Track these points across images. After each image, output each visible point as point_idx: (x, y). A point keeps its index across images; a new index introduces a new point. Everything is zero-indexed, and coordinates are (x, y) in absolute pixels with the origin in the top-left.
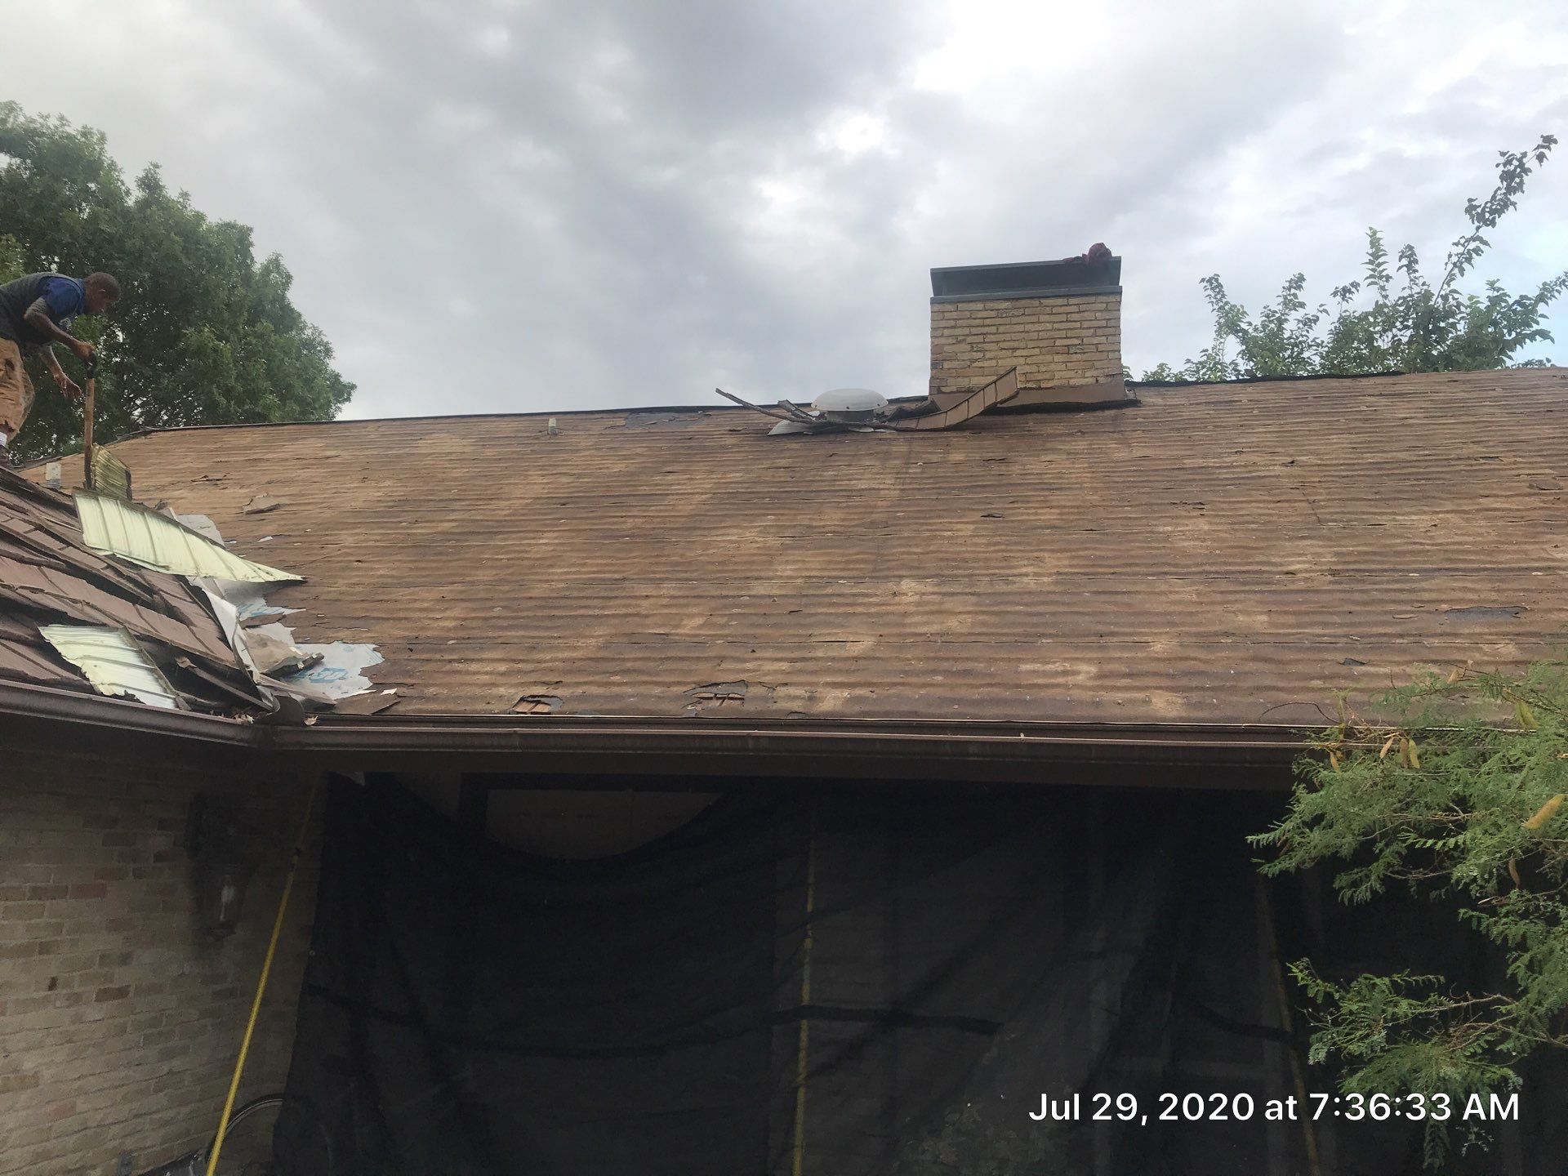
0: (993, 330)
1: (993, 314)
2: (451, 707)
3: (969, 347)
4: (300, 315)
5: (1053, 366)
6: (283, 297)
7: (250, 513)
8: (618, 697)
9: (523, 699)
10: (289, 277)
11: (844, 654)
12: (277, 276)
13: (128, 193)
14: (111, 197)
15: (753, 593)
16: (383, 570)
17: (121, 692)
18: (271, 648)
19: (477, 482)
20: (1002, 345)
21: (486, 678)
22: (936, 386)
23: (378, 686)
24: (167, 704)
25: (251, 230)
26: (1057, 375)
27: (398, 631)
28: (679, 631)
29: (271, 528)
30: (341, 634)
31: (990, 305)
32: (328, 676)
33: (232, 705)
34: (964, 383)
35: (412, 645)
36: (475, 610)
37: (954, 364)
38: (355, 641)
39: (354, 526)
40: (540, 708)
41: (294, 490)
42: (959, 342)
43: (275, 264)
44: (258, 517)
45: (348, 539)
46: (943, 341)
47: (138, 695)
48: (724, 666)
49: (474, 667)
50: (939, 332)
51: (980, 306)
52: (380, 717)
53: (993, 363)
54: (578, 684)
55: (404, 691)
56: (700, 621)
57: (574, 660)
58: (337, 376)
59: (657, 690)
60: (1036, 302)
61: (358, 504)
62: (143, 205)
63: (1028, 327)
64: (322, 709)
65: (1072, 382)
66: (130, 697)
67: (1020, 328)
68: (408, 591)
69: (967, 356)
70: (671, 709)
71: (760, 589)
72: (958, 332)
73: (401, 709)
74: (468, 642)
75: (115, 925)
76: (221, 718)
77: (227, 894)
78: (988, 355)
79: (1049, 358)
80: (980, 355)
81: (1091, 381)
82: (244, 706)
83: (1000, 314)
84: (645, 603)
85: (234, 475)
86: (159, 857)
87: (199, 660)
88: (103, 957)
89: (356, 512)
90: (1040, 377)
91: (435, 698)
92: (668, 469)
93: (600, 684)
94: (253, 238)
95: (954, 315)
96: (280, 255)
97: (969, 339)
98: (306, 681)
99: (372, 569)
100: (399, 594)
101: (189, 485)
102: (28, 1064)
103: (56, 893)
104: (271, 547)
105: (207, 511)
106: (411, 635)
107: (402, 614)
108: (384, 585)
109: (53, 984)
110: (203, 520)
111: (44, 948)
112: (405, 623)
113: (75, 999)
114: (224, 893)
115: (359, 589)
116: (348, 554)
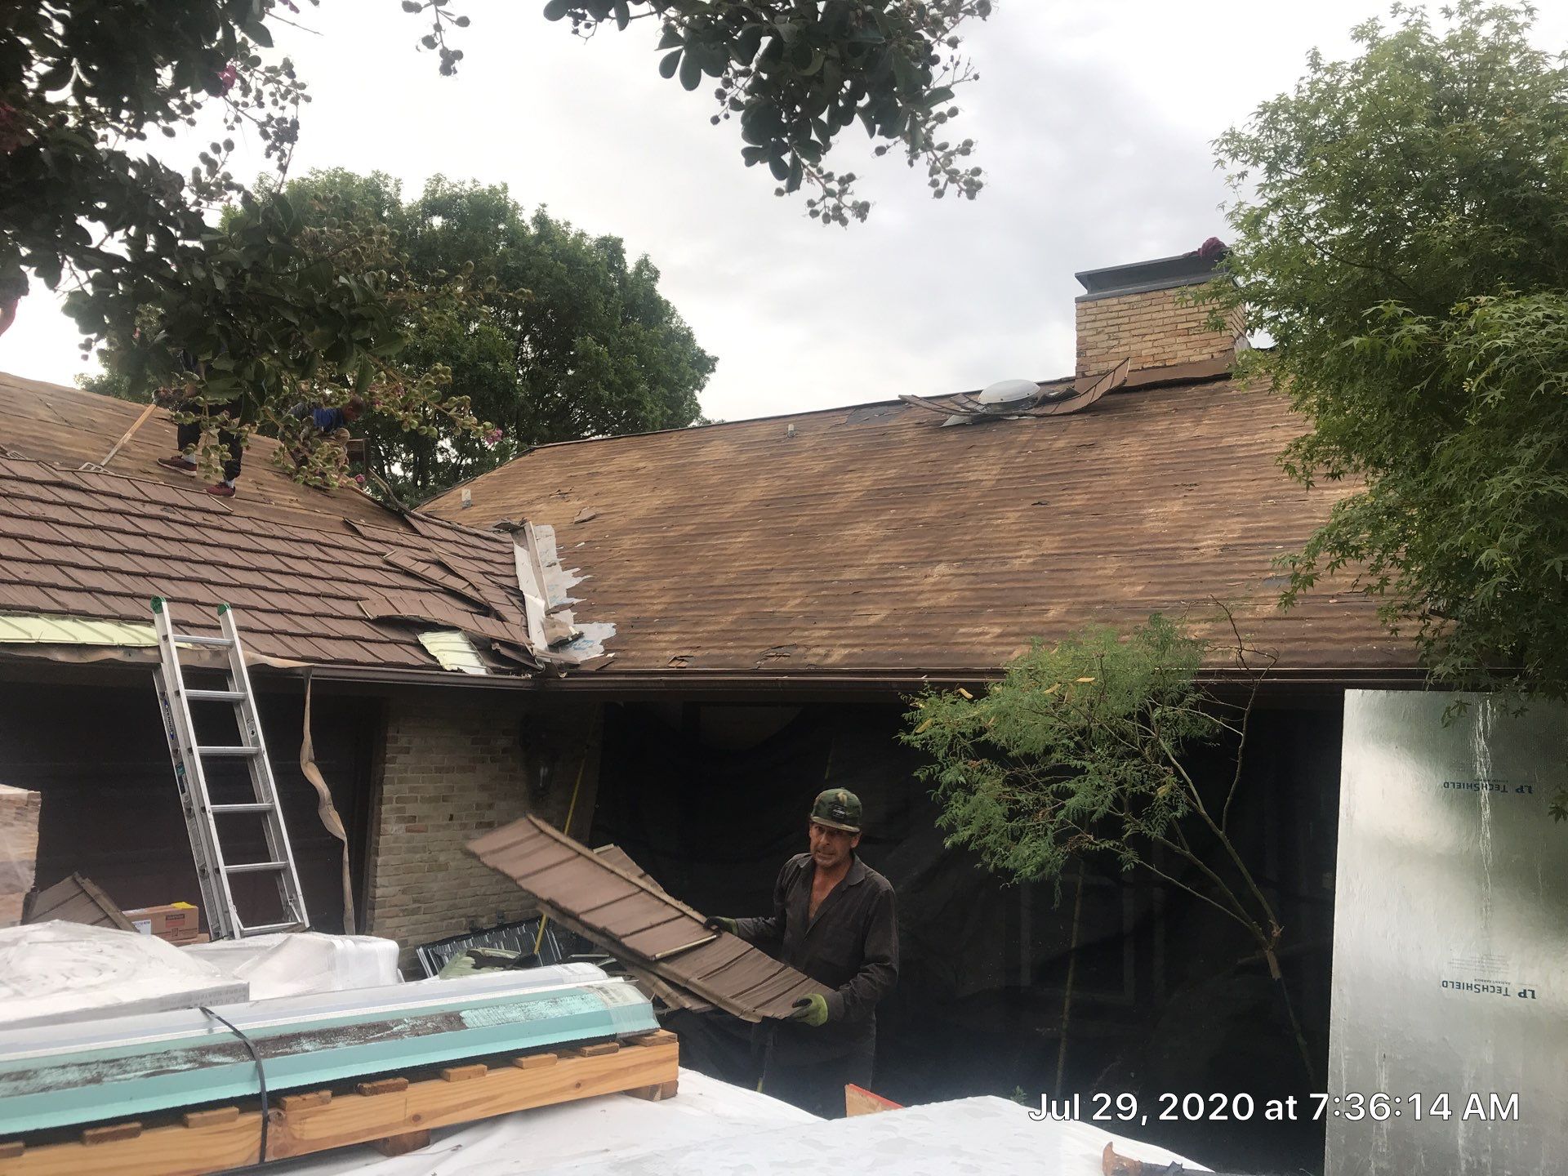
0: (1126, 320)
1: (1126, 307)
2: (638, 664)
3: (1106, 337)
4: (668, 303)
5: (1175, 347)
6: (653, 290)
7: (577, 523)
8: (725, 656)
9: (675, 659)
10: (657, 272)
11: (865, 624)
12: (647, 272)
13: (527, 228)
14: (515, 234)
15: (842, 578)
16: (638, 567)
17: (455, 668)
18: (557, 629)
19: (721, 488)
20: (1133, 332)
21: (663, 645)
22: (1082, 372)
23: (607, 651)
24: (482, 672)
25: (621, 240)
26: (1180, 354)
27: (629, 613)
28: (783, 609)
29: (585, 535)
30: (599, 617)
31: (1123, 299)
32: (584, 645)
33: (520, 668)
34: (1103, 367)
35: (635, 623)
36: (678, 596)
37: (1095, 352)
38: (605, 622)
39: (634, 531)
40: (683, 664)
41: (609, 501)
42: (1098, 333)
43: (644, 264)
44: (581, 525)
45: (627, 542)
46: (1085, 333)
47: (464, 669)
48: (794, 634)
49: (661, 637)
50: (1082, 327)
51: (1115, 301)
52: (601, 672)
53: (1127, 348)
54: (708, 648)
55: (619, 654)
56: (798, 601)
57: (714, 632)
58: (703, 352)
59: (748, 651)
60: (1161, 294)
61: (642, 512)
62: (539, 238)
63: (1154, 315)
64: (572, 668)
65: (1192, 359)
66: (461, 671)
67: (1148, 317)
68: (646, 583)
69: (1105, 344)
70: (749, 664)
71: (848, 574)
72: (1098, 324)
73: (614, 667)
74: (665, 620)
75: (483, 788)
76: (514, 677)
77: (543, 772)
78: (1123, 342)
79: (1172, 340)
80: (1116, 342)
81: (1208, 357)
82: (527, 669)
83: (1131, 307)
84: (773, 588)
85: (577, 488)
86: (505, 751)
87: (506, 644)
88: (477, 805)
89: (639, 520)
90: (1165, 357)
91: (632, 659)
92: (850, 468)
93: (721, 648)
94: (624, 245)
95: (1095, 311)
96: (646, 256)
97: (1106, 330)
98: (571, 649)
99: (633, 567)
100: (641, 586)
101: (547, 499)
102: (442, 858)
103: (449, 770)
104: (582, 552)
105: (553, 522)
106: (636, 615)
107: (637, 601)
108: (635, 579)
109: (451, 818)
110: (549, 529)
111: (445, 799)
112: (636, 608)
113: (464, 826)
114: (542, 771)
115: (621, 582)
116: (623, 555)
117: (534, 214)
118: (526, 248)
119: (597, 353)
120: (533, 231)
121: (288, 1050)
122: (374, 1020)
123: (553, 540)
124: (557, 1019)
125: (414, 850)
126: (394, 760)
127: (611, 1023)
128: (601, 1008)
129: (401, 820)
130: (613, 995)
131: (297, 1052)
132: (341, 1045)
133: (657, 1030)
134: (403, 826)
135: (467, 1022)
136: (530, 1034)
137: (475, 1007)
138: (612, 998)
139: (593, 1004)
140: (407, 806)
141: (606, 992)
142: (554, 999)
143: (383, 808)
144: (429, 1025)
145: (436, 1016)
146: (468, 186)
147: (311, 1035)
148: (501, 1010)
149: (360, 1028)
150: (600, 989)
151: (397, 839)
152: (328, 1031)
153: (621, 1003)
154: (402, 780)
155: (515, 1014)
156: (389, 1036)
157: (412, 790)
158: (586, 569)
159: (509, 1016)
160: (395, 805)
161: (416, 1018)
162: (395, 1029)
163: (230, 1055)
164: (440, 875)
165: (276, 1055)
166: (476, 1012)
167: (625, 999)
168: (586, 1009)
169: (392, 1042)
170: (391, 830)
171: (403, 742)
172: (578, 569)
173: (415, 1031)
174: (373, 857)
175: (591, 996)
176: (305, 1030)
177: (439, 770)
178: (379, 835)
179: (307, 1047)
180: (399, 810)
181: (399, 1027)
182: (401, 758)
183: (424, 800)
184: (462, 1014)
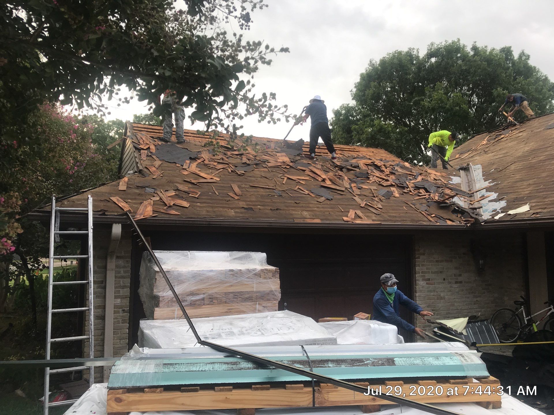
4: (535, 67)
6: (528, 64)
9: (534, 213)
10: (529, 56)
12: (524, 57)
16: (518, 176)
23: (502, 213)
27: (513, 196)
29: (495, 166)
35: (515, 200)
36: (536, 187)
38: (502, 200)
39: (516, 162)
40: (538, 216)
41: (505, 151)
43: (522, 54)
45: (513, 167)
54: (550, 208)
61: (520, 154)
68: (521, 183)
74: (530, 197)
75: (456, 268)
86: (464, 254)
88: (455, 275)
99: (515, 177)
100: (518, 184)
101: (479, 154)
102: (442, 295)
103: (442, 261)
104: (493, 173)
105: (481, 163)
106: (516, 197)
107: (516, 191)
108: (516, 182)
109: (444, 280)
110: (479, 166)
111: (441, 272)
112: (517, 193)
113: (450, 283)
114: (481, 262)
115: (509, 184)
116: (510, 173)
117: (471, 47)
118: (469, 61)
119: (504, 94)
120: (472, 53)
121: (323, 366)
122: (358, 358)
123: (481, 170)
124: (437, 366)
125: (430, 291)
126: (419, 258)
127: (464, 371)
128: (459, 364)
129: (423, 280)
130: (466, 358)
131: (326, 367)
132: (343, 366)
133: (489, 377)
134: (425, 282)
135: (396, 363)
136: (424, 371)
137: (400, 357)
138: (465, 360)
139: (456, 361)
140: (426, 275)
141: (463, 357)
142: (437, 357)
143: (417, 275)
144: (380, 362)
145: (384, 359)
146: (443, 44)
147: (333, 361)
148: (413, 359)
149: (352, 360)
150: (460, 355)
151: (423, 287)
152: (340, 360)
153: (470, 362)
154: (423, 265)
155: (418, 361)
156: (362, 365)
157: (427, 269)
158: (494, 180)
159: (415, 362)
160: (421, 274)
161: (375, 359)
162: (366, 362)
163: (302, 365)
164: (442, 301)
165: (318, 367)
166: (401, 359)
167: (472, 361)
168: (452, 363)
169: (363, 367)
170: (420, 284)
171: (421, 251)
172: (491, 180)
173: (373, 364)
174: (415, 293)
175: (455, 358)
176: (331, 358)
177: (437, 261)
178: (416, 285)
179: (330, 365)
180: (422, 276)
181: (367, 362)
182: (422, 257)
183: (432, 273)
184: (395, 359)
